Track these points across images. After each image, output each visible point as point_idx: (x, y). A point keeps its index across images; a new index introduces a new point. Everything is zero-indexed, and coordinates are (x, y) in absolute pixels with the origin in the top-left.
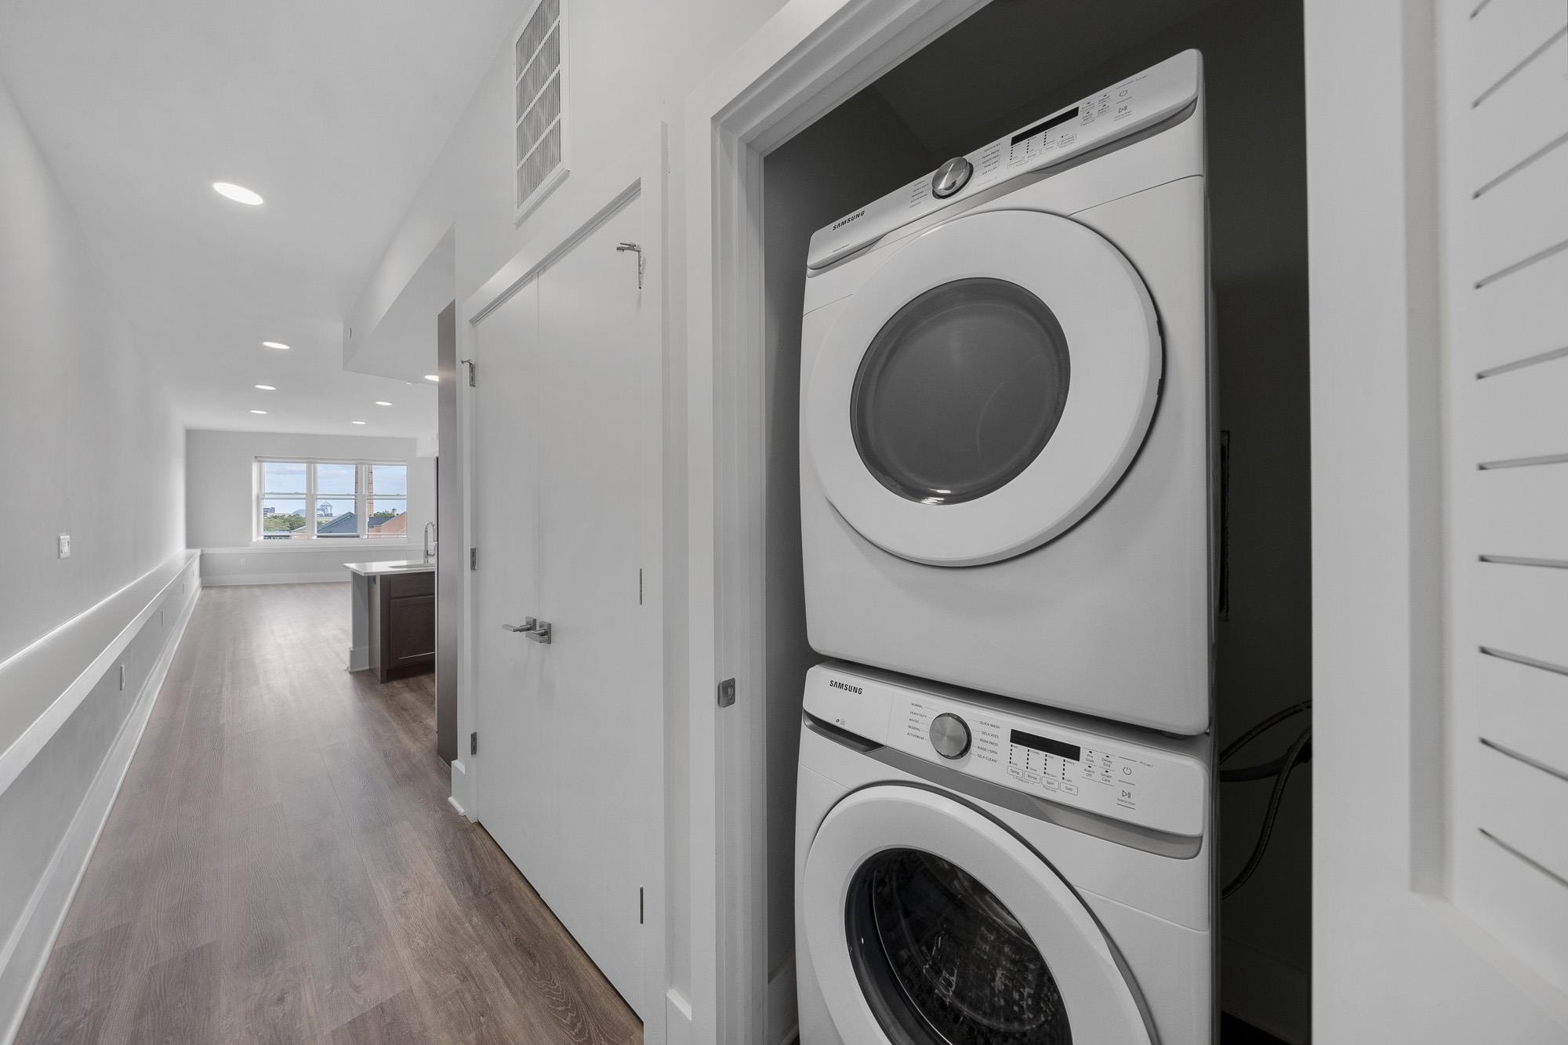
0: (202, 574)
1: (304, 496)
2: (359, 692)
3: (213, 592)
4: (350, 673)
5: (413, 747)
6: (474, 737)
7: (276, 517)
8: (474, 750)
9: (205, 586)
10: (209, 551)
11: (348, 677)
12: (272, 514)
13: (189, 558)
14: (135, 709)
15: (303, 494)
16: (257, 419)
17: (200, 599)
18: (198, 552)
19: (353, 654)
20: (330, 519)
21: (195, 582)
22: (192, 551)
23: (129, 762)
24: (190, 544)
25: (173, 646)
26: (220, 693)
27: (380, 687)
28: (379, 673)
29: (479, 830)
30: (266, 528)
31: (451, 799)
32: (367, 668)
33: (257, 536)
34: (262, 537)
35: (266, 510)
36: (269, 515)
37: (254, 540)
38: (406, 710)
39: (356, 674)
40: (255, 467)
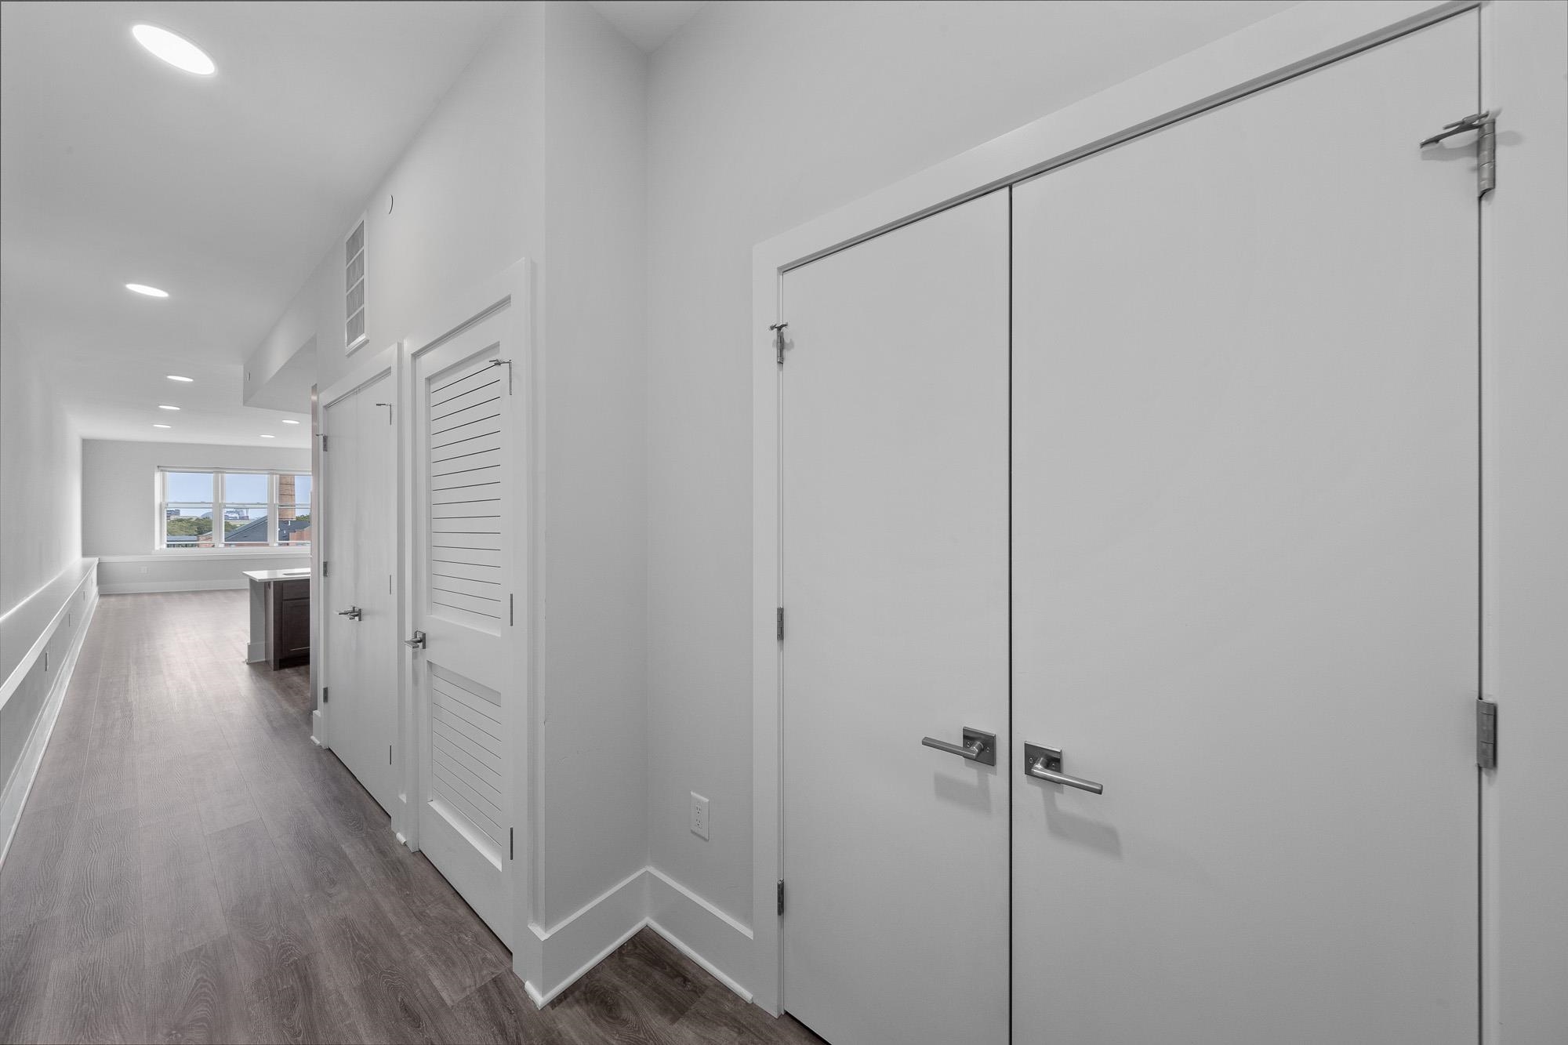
0: (99, 583)
1: (211, 506)
2: (254, 677)
3: (113, 599)
4: (247, 664)
5: (292, 710)
6: (326, 690)
7: (181, 520)
8: (326, 699)
9: (102, 594)
10: (106, 559)
11: (246, 667)
12: (176, 517)
13: (86, 569)
14: (52, 693)
15: (210, 503)
16: (160, 431)
17: (99, 606)
18: (96, 560)
19: (251, 648)
20: (246, 523)
21: (94, 590)
22: (89, 560)
23: (52, 727)
24: (85, 554)
25: (78, 647)
26: (127, 681)
27: (273, 673)
28: (273, 663)
29: (329, 752)
30: (170, 533)
31: (313, 737)
32: (264, 660)
33: (160, 542)
34: (165, 546)
35: (170, 514)
36: (173, 518)
37: (157, 548)
38: (291, 688)
39: (252, 664)
40: (158, 476)
